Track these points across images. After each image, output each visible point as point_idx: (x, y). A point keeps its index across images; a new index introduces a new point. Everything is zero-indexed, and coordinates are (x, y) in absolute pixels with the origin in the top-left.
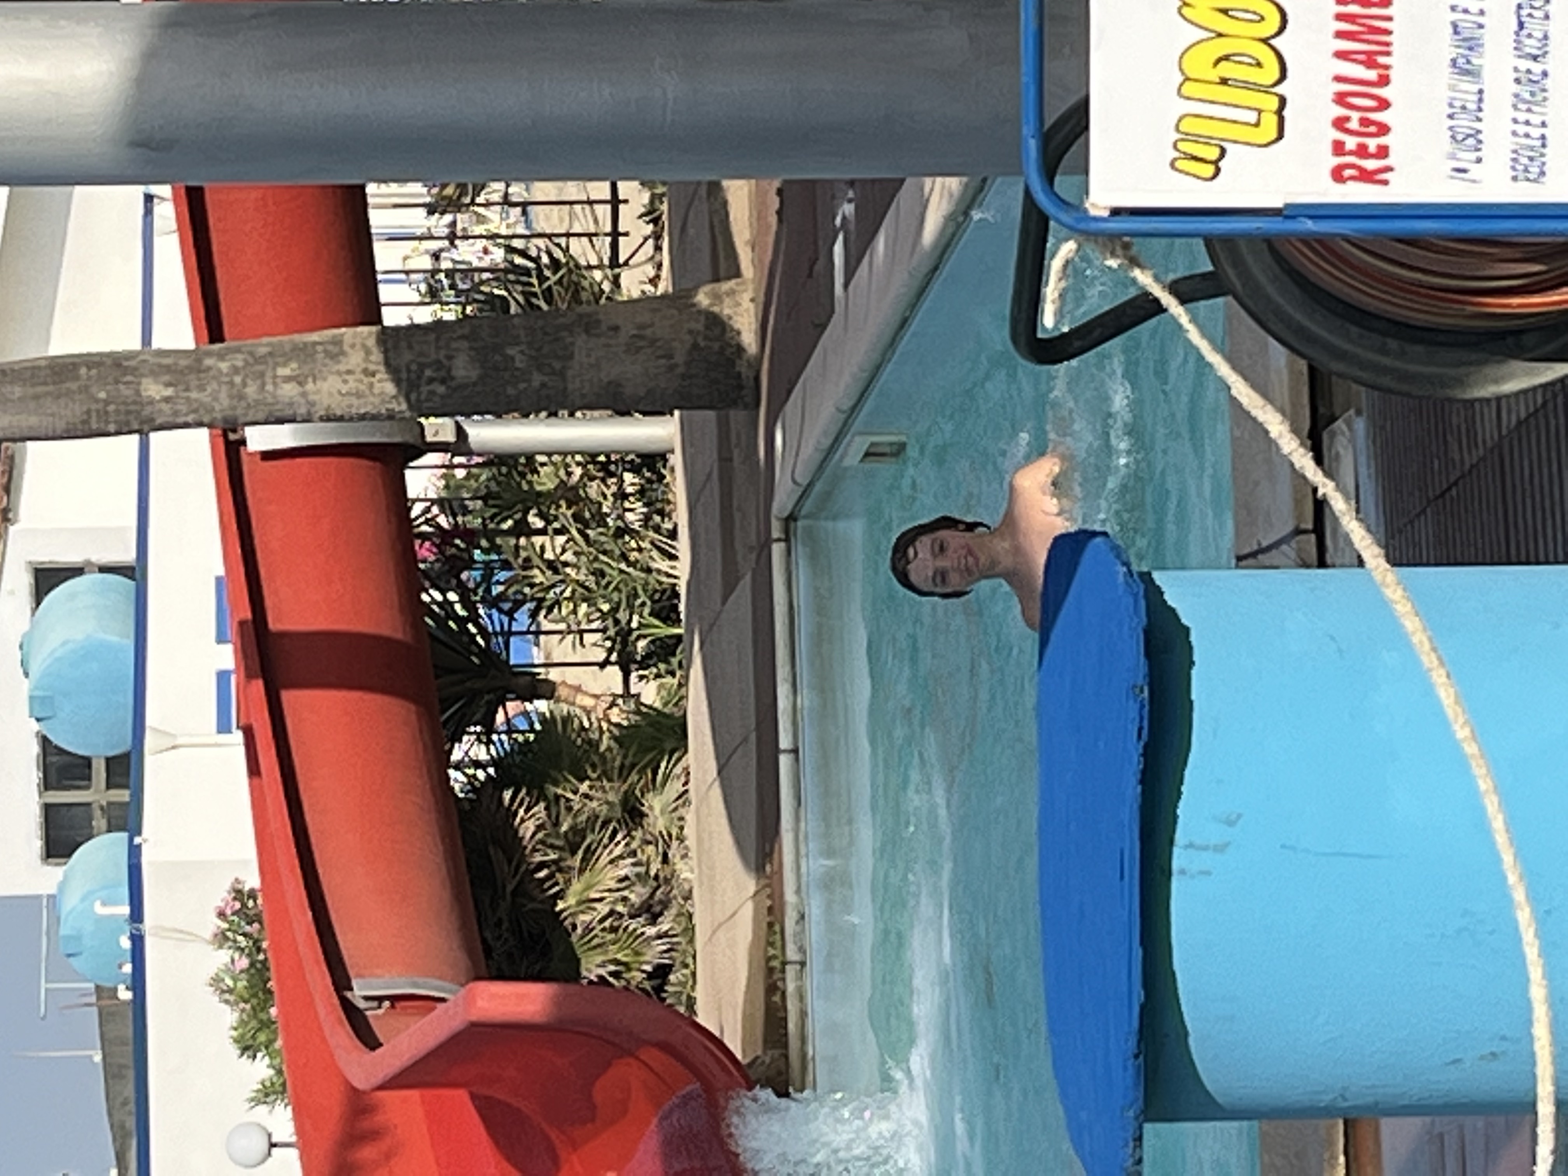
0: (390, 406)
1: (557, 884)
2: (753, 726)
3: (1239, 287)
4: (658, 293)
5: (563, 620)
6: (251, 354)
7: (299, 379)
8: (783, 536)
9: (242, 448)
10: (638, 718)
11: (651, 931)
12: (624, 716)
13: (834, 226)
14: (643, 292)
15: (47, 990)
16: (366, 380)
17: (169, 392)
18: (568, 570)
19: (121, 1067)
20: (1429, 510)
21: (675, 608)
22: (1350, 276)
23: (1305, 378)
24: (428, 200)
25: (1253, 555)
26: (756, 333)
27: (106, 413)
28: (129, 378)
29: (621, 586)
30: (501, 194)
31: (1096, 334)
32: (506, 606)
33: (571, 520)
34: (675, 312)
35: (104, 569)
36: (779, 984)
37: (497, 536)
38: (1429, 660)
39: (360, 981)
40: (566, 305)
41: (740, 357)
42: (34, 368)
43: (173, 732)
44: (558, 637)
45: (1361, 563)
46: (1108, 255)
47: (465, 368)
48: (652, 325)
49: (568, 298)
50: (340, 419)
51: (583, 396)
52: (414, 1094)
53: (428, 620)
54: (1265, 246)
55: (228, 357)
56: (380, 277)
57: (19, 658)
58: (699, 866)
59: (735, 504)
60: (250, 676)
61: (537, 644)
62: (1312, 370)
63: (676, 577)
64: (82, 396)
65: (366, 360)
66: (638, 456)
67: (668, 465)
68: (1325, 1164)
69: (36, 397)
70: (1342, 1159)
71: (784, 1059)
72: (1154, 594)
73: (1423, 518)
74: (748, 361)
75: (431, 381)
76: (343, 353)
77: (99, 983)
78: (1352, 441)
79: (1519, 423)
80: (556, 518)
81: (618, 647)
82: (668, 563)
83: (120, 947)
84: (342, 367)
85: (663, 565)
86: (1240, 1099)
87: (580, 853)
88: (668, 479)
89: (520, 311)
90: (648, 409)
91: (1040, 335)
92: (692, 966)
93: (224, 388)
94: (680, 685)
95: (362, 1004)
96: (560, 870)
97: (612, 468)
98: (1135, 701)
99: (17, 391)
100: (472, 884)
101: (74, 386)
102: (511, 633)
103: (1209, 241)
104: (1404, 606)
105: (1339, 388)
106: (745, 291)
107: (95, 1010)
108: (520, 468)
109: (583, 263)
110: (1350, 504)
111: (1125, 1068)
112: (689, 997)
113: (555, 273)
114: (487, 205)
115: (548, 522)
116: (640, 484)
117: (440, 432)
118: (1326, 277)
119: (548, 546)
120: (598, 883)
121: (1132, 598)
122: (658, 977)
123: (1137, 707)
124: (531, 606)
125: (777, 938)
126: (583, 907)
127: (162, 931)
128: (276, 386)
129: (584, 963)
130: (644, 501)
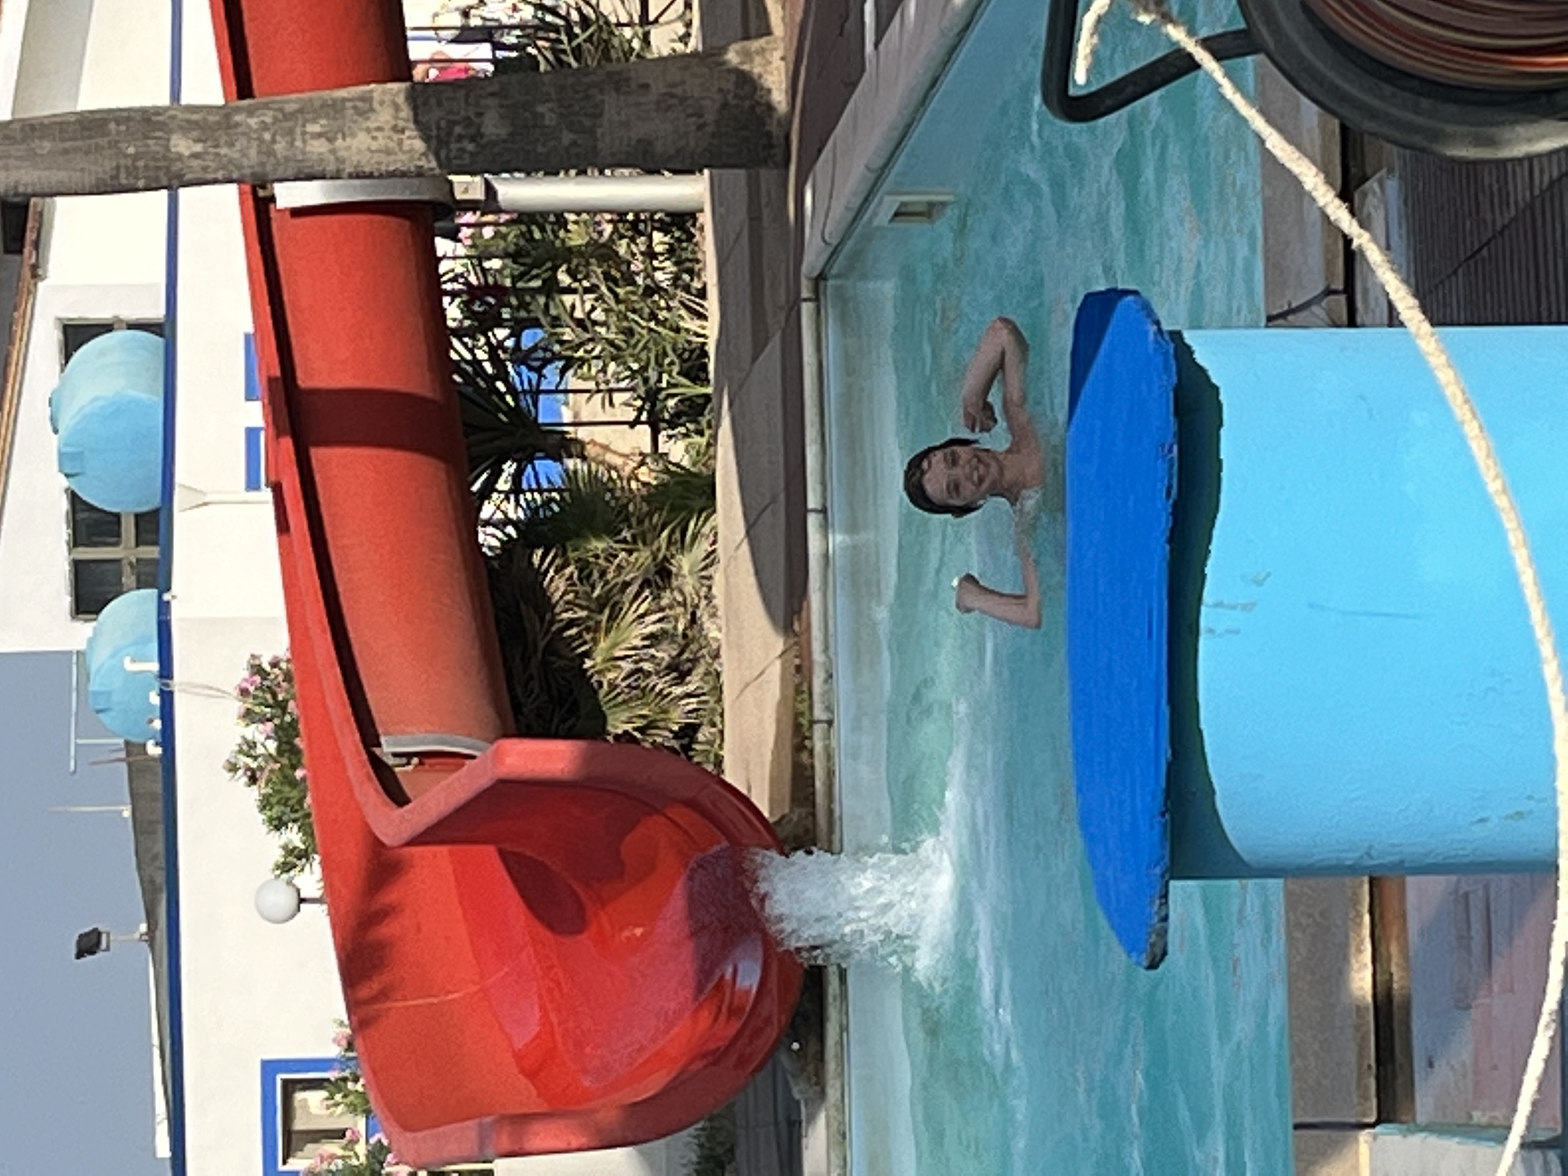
0: (420, 163)
1: (585, 643)
2: (782, 485)
3: (1270, 42)
4: (688, 51)
5: (594, 378)
6: (281, 110)
7: (329, 135)
8: (813, 296)
9: (271, 205)
10: (666, 477)
11: (678, 691)
12: (654, 474)
14: (674, 50)
15: (76, 744)
16: (396, 137)
17: (198, 148)
18: (598, 329)
19: (151, 822)
20: (1460, 272)
21: (704, 368)
22: (1385, 35)
23: (1338, 135)
25: (1283, 315)
26: (787, 92)
27: (136, 168)
28: (158, 134)
29: (651, 345)
31: (1130, 90)
32: (536, 363)
33: (601, 278)
34: (706, 71)
35: (133, 326)
36: (807, 743)
37: (527, 294)
38: (1462, 412)
39: (390, 737)
40: (595, 63)
41: (771, 116)
42: (60, 123)
43: (202, 489)
44: (588, 395)
45: (1398, 321)
46: (1141, 11)
47: (494, 125)
48: (683, 82)
49: (597, 57)
50: (370, 176)
51: (613, 154)
52: (443, 850)
53: (457, 378)
55: (257, 113)
56: (410, 34)
57: (49, 414)
58: (727, 626)
59: (765, 263)
60: (279, 434)
61: (566, 404)
62: (1344, 129)
63: (704, 336)
64: (112, 152)
65: (396, 118)
66: (668, 214)
67: (698, 225)
68: (1350, 924)
69: (66, 152)
70: (1367, 918)
71: (810, 818)
72: (1184, 352)
73: (1453, 279)
74: (779, 122)
75: (460, 138)
76: (372, 110)
77: (129, 739)
78: (1384, 199)
79: (1552, 183)
80: (587, 277)
81: (647, 407)
82: (699, 322)
83: (150, 704)
84: (372, 125)
85: (693, 325)
86: (1266, 857)
87: (607, 612)
88: (698, 238)
89: (549, 68)
90: (679, 166)
91: (1072, 92)
92: (720, 727)
93: (255, 144)
94: (709, 445)
95: (391, 761)
96: (588, 629)
97: (642, 226)
98: (1164, 461)
99: (47, 146)
100: (502, 641)
101: (103, 141)
102: (539, 391)
105: (1371, 147)
106: (775, 49)
107: (124, 767)
108: (550, 226)
109: (613, 20)
111: (1152, 827)
112: (717, 756)
113: (584, 30)
115: (577, 280)
116: (669, 244)
117: (470, 189)
118: (1359, 35)
119: (578, 304)
120: (623, 641)
121: (1162, 357)
122: (686, 735)
123: (1166, 466)
124: (560, 364)
125: (805, 696)
126: (608, 665)
127: (192, 687)
128: (304, 141)
129: (610, 720)
130: (673, 259)
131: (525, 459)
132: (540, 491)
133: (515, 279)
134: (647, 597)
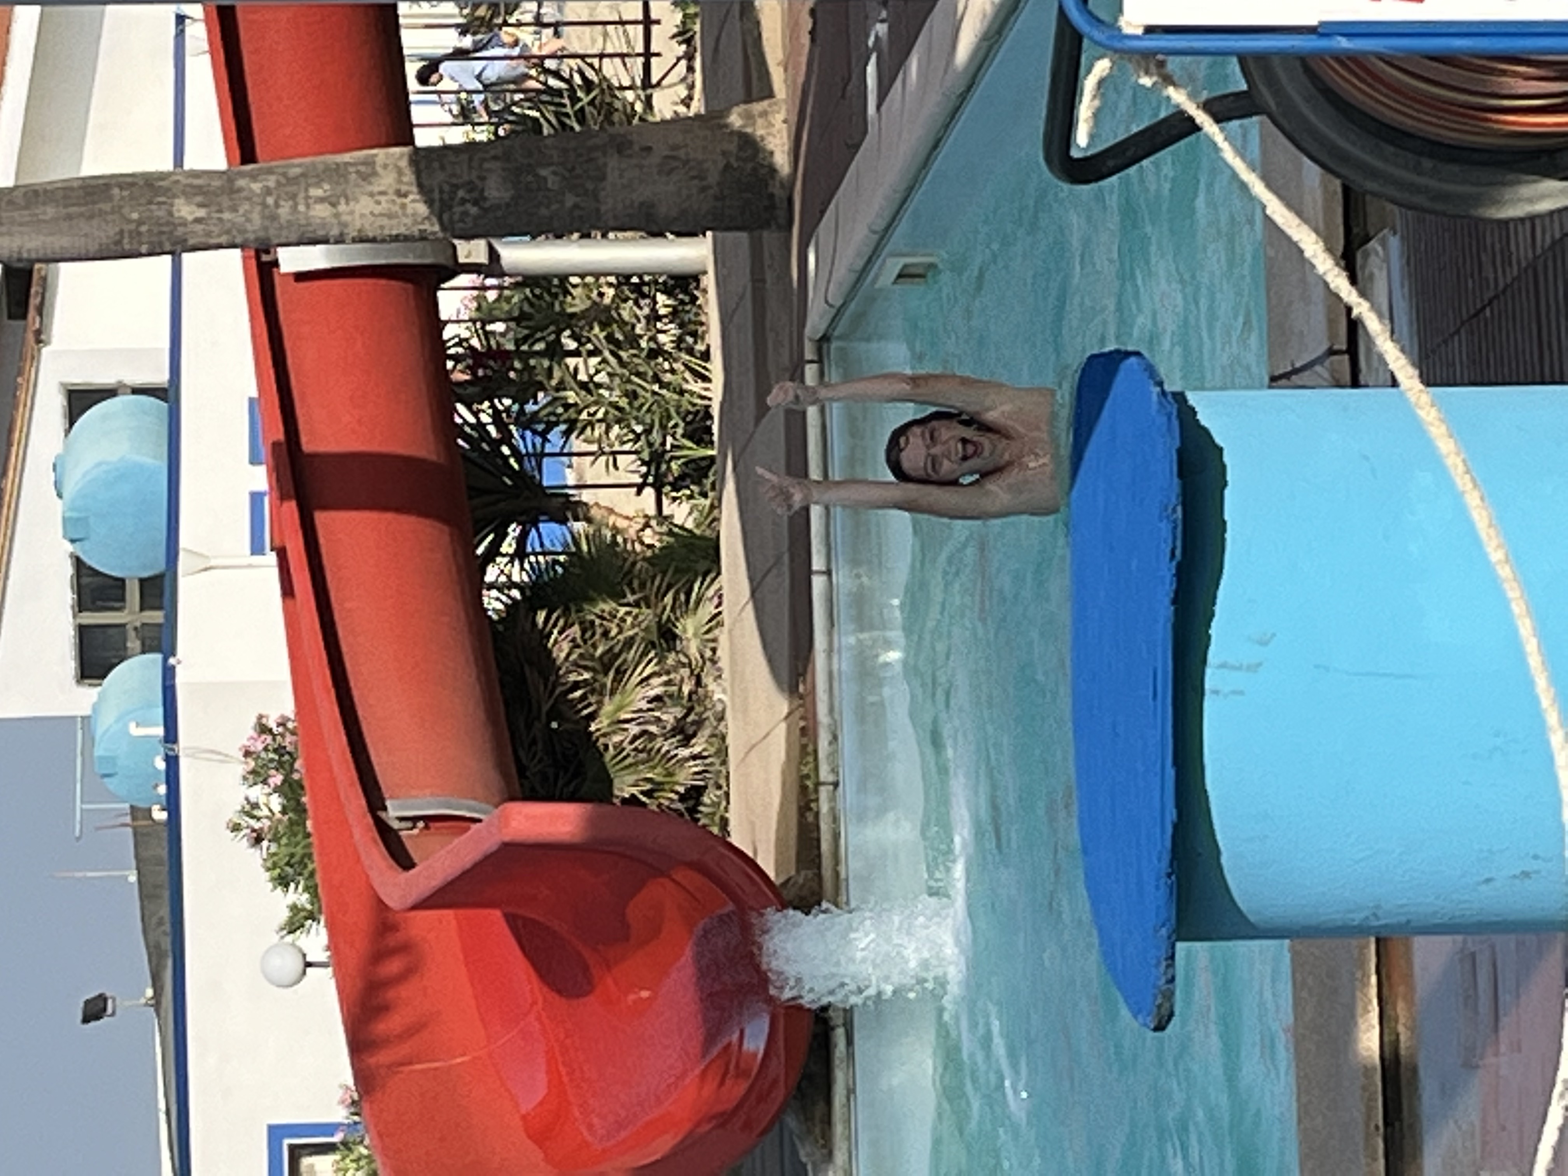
0: (422, 227)
1: (590, 705)
2: (787, 547)
3: (1272, 104)
4: (691, 114)
5: (595, 441)
6: (284, 175)
7: (332, 200)
8: (815, 358)
9: (275, 270)
10: (671, 540)
11: (685, 752)
12: (657, 537)
13: (867, 46)
14: (675, 112)
15: (82, 810)
16: (399, 201)
17: (201, 213)
18: (601, 391)
19: (156, 887)
20: (1463, 331)
21: (708, 430)
22: (1386, 96)
23: (1340, 196)
24: (461, 20)
25: (1286, 376)
26: (789, 154)
27: (139, 234)
28: (162, 199)
29: (654, 407)
30: (534, 14)
31: (1131, 152)
32: (540, 427)
33: (604, 341)
34: (708, 132)
35: (136, 391)
36: (813, 805)
37: (532, 357)
38: (1463, 482)
39: (396, 802)
40: (597, 128)
41: (773, 178)
42: (66, 189)
43: (206, 553)
44: (592, 458)
45: (1395, 383)
46: (1142, 74)
47: (498, 190)
48: (685, 146)
49: (600, 120)
50: (373, 240)
51: (615, 217)
52: (448, 914)
53: (460, 442)
54: (1298, 64)
55: (260, 178)
56: (412, 98)
57: (53, 479)
58: (732, 685)
59: (768, 325)
60: (283, 497)
61: (570, 466)
62: (1346, 189)
63: (710, 399)
64: (116, 217)
65: (400, 182)
66: (671, 277)
67: (701, 287)
68: (1357, 984)
69: (69, 217)
70: (1374, 979)
71: (817, 880)
72: (1187, 413)
73: (1456, 338)
74: (781, 184)
75: (463, 201)
76: (375, 174)
77: (134, 803)
78: (1387, 260)
79: (1554, 243)
80: (589, 340)
81: (652, 471)
82: (701, 384)
83: (155, 768)
84: (376, 189)
85: (696, 386)
86: (1273, 917)
87: (611, 674)
88: (701, 300)
89: (552, 131)
90: (683, 229)
91: (1075, 154)
92: (725, 788)
93: (258, 208)
94: (712, 507)
95: (396, 825)
96: (593, 691)
97: (646, 289)
98: (1169, 520)
99: (50, 211)
100: (507, 704)
101: (106, 207)
102: (543, 455)
103: (1243, 59)
104: (1438, 427)
105: (1373, 207)
106: (778, 111)
107: (129, 830)
108: (554, 290)
109: (616, 83)
110: (1384, 324)
111: (1157, 888)
112: (722, 818)
113: (588, 93)
114: (519, 24)
115: (581, 344)
116: (673, 307)
117: (474, 253)
118: (1360, 97)
119: (581, 367)
120: (628, 705)
121: (1165, 419)
122: (691, 798)
123: (1170, 527)
124: (563, 427)
125: (810, 759)
126: (614, 727)
127: (196, 753)
128: (308, 206)
129: (617, 783)
130: (678, 321)
131: (530, 522)
132: (544, 554)
133: (518, 343)
134: (650, 661)
